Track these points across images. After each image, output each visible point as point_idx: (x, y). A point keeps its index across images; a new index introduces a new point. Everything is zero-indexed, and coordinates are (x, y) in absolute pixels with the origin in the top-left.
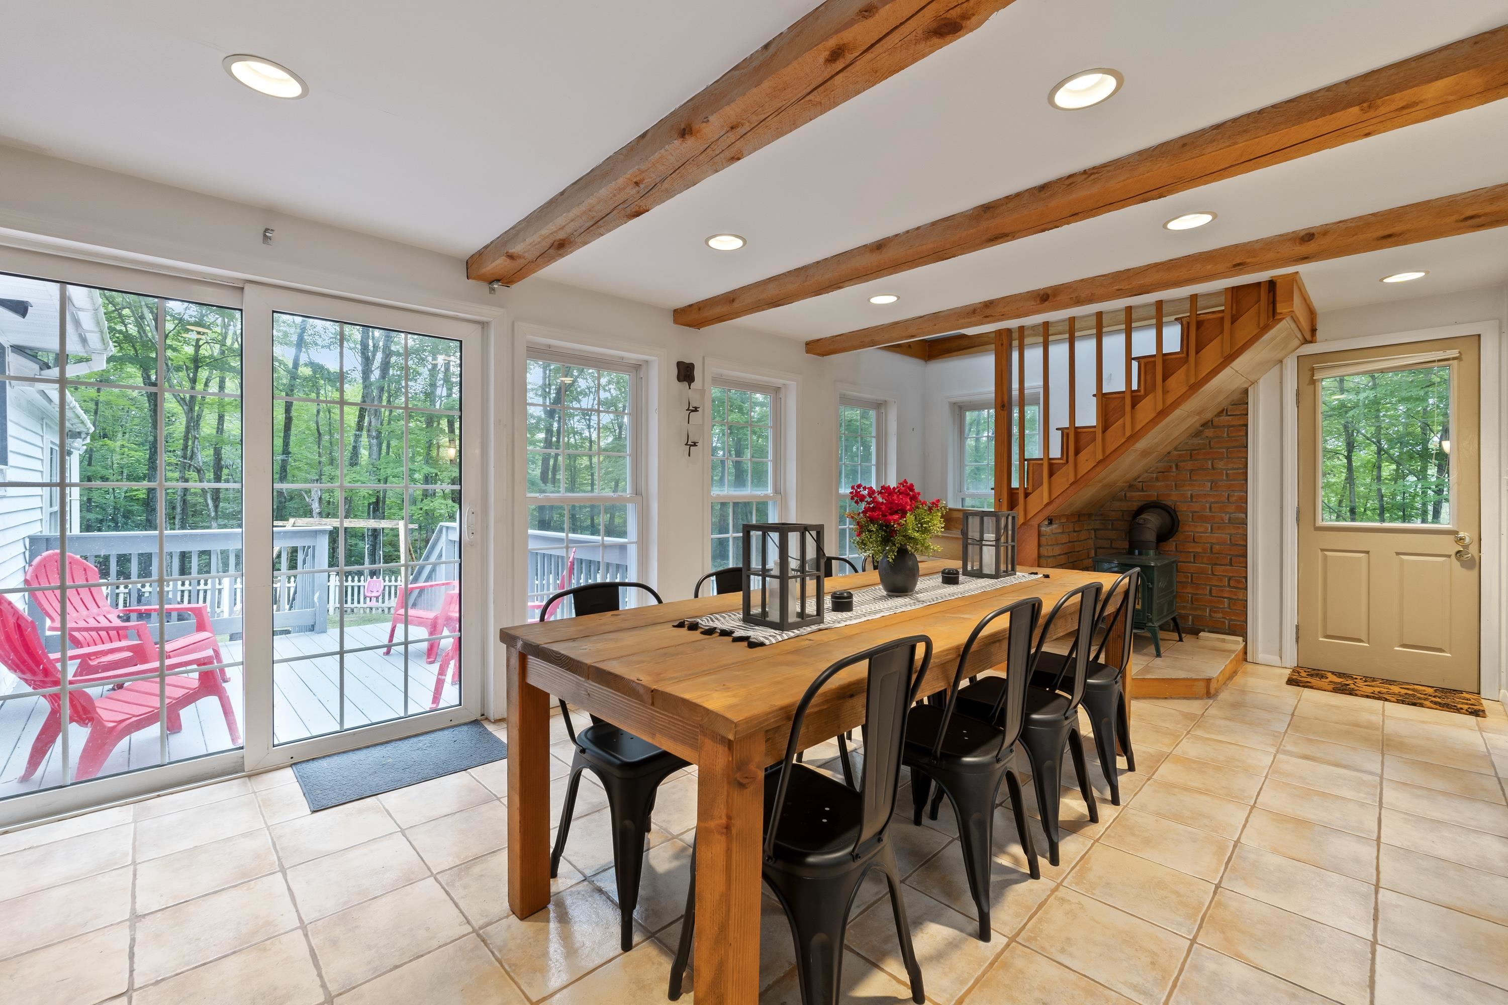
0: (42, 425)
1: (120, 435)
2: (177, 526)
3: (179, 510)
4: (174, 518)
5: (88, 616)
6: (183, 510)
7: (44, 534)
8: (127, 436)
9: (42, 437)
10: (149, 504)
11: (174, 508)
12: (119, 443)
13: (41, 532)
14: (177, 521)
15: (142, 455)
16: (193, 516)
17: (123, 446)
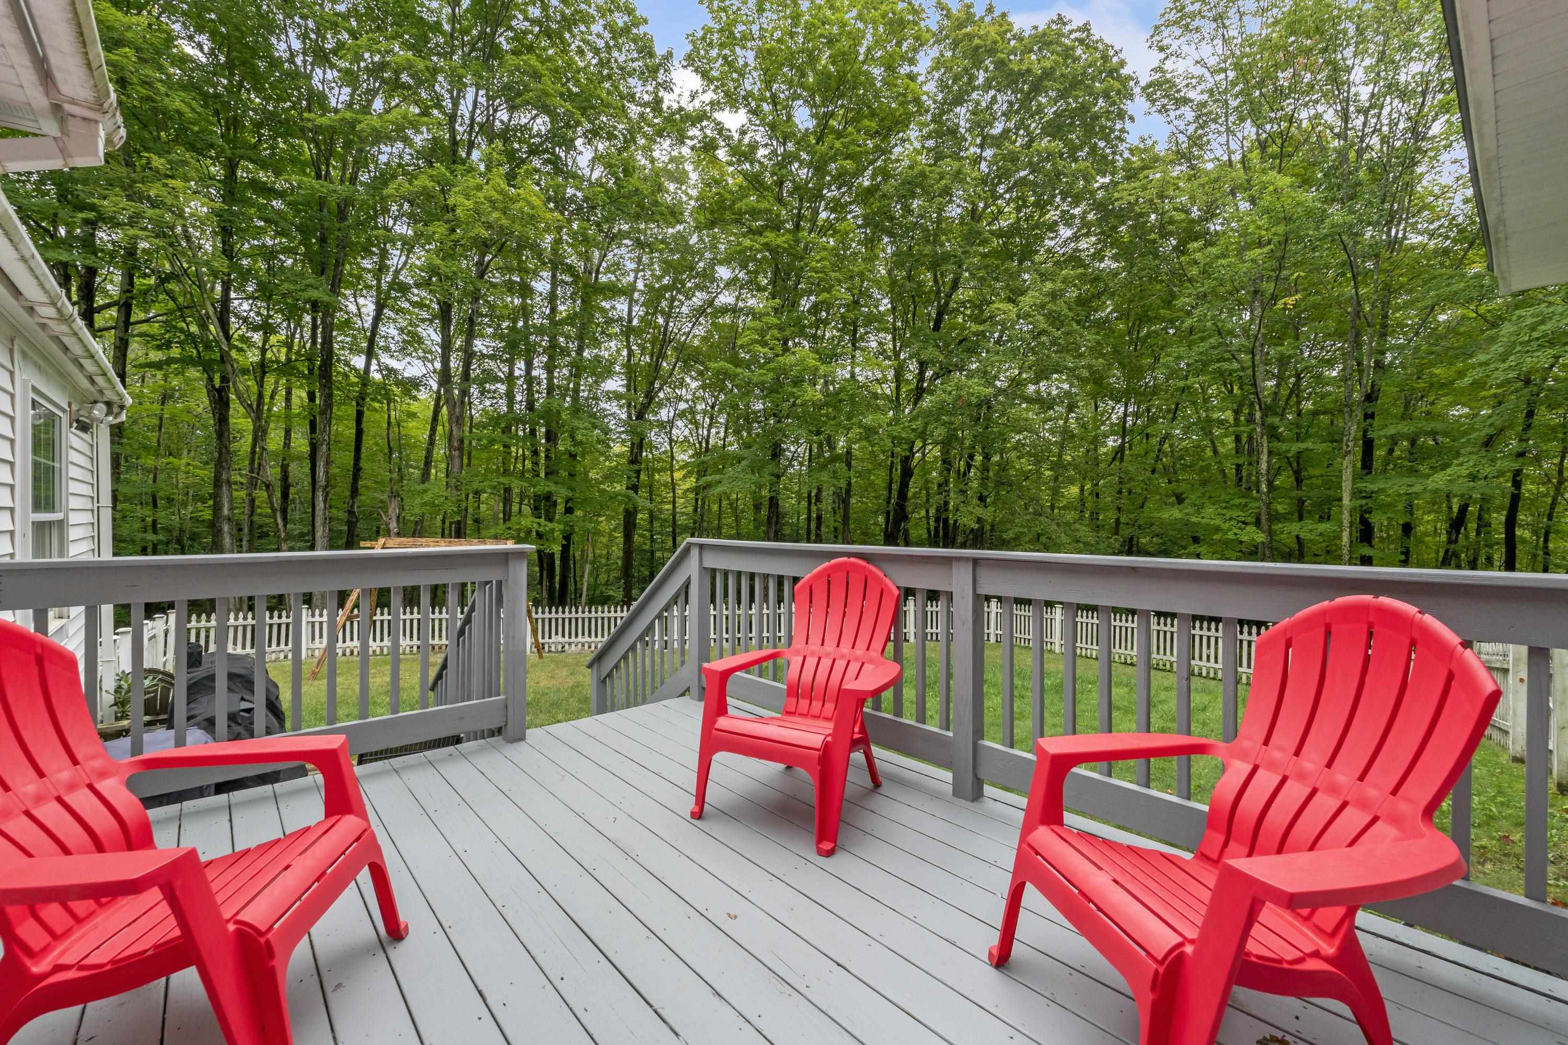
0: (11, 352)
1: (185, 452)
2: (245, 549)
3: (246, 530)
4: (241, 540)
5: (39, 799)
6: (250, 531)
7: (18, 559)
8: (192, 453)
9: (12, 373)
10: (214, 526)
11: (240, 530)
12: (183, 461)
13: (12, 555)
14: (244, 543)
15: (207, 473)
16: (259, 538)
17: (188, 464)
